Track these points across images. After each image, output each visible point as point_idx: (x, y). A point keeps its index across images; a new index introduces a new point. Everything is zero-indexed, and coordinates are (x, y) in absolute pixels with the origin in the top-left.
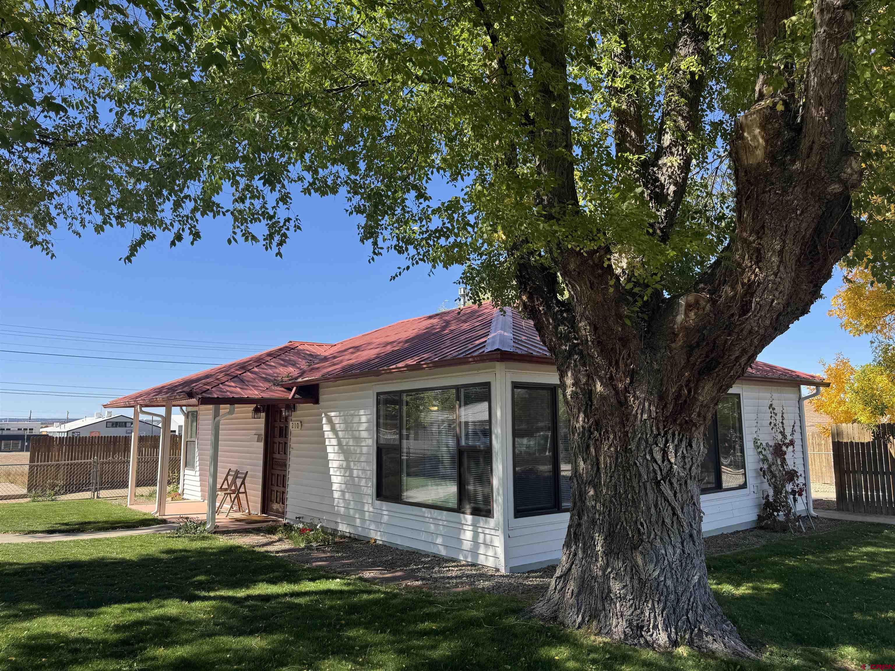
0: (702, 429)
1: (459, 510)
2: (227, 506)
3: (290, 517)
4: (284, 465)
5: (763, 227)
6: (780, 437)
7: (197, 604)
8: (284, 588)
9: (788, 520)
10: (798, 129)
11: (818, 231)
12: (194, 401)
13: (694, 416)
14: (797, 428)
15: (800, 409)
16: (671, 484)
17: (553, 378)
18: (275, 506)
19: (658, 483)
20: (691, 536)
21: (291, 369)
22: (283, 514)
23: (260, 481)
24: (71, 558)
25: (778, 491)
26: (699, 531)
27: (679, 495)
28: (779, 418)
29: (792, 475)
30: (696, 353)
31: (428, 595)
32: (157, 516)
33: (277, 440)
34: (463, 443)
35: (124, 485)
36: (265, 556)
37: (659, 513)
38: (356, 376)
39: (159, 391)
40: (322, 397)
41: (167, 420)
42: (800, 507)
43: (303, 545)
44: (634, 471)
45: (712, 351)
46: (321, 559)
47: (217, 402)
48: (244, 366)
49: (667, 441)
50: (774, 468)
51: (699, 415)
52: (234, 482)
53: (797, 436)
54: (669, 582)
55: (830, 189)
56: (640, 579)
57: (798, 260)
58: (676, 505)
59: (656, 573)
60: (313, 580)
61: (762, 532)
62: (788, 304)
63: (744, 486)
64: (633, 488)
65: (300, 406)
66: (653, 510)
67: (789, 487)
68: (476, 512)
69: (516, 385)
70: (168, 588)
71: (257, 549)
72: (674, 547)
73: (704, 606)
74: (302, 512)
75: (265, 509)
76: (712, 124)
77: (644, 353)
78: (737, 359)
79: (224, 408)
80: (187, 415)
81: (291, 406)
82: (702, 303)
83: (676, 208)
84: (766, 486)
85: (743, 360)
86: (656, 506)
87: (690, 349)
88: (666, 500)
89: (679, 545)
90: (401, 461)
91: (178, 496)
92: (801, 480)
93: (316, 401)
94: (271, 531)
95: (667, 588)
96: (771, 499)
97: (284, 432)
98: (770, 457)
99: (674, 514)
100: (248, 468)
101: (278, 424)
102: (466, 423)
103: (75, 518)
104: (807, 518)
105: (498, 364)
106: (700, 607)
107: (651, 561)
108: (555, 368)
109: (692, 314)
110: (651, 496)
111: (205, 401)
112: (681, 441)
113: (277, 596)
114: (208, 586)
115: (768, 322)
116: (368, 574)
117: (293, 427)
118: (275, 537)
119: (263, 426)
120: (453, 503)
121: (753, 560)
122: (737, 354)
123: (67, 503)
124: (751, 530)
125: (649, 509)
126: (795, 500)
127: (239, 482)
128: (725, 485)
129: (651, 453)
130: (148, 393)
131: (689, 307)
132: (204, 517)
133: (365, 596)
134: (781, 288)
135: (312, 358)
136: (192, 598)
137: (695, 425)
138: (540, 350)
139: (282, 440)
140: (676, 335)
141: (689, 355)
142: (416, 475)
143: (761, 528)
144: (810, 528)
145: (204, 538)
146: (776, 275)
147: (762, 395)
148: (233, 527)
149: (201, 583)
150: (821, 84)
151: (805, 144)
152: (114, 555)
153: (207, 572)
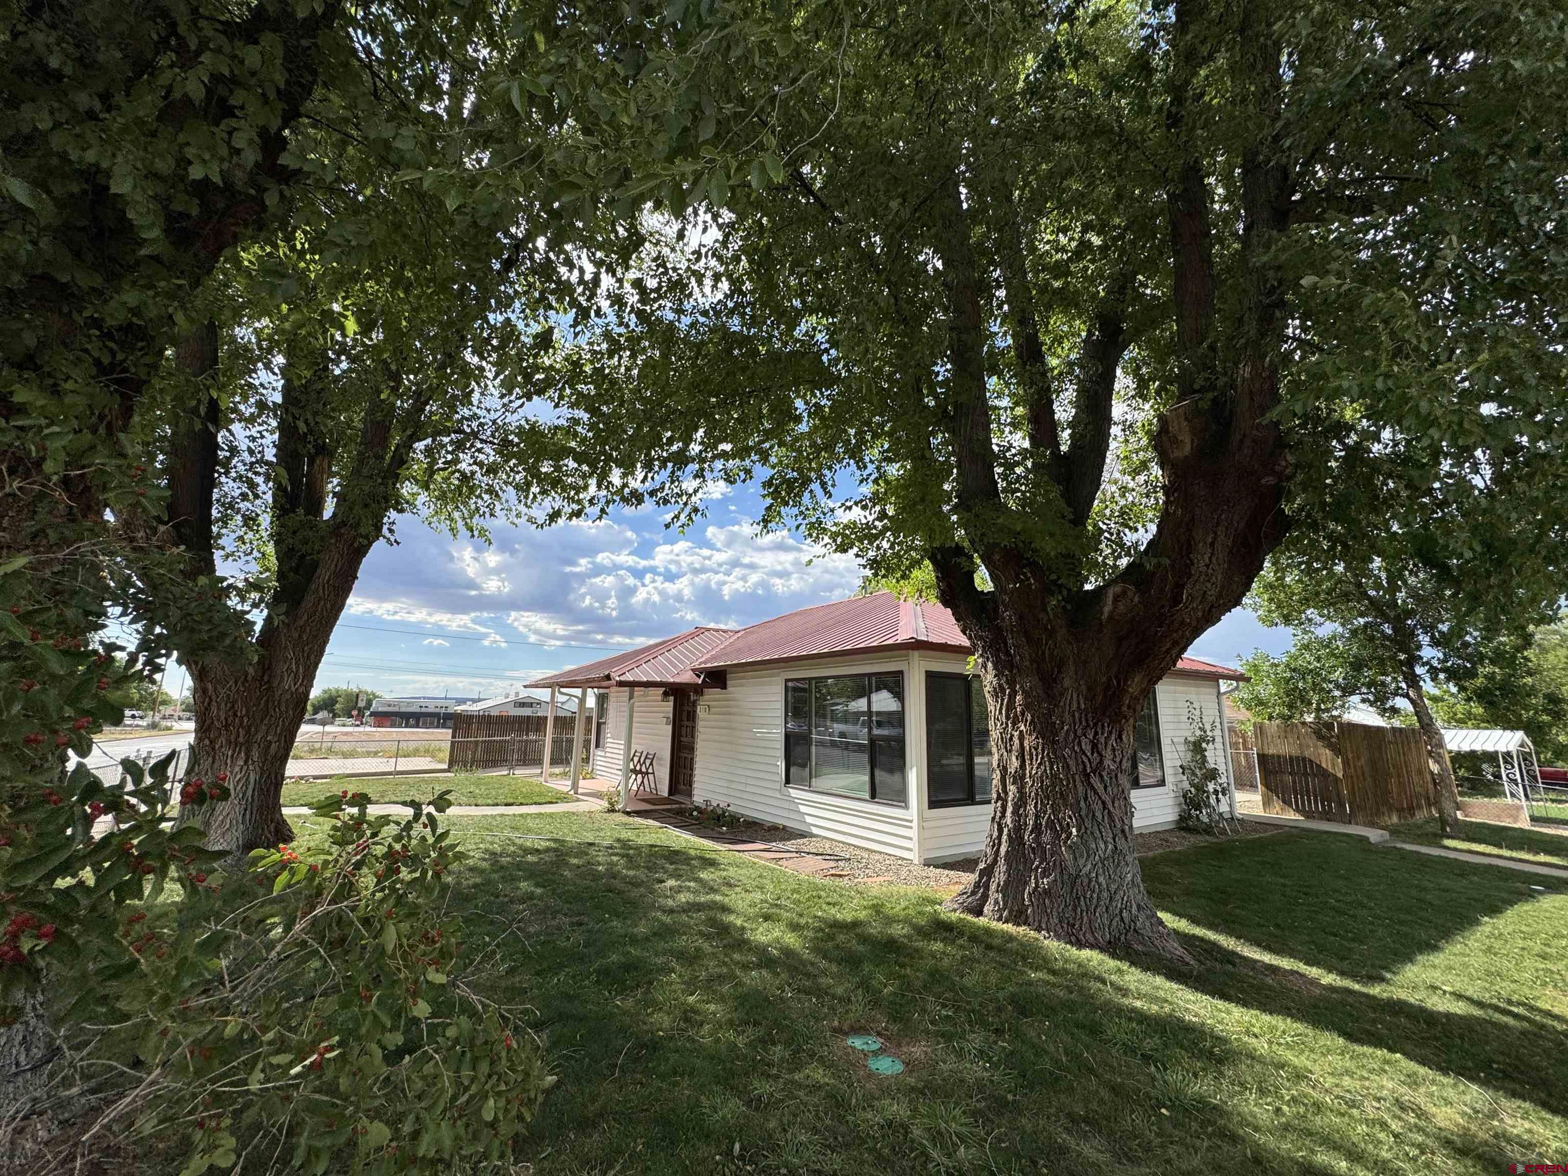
1: (872, 799)
3: (697, 799)
4: (691, 749)
6: (1198, 733)
9: (1211, 821)
10: (1227, 422)
11: (1250, 524)
12: (610, 683)
14: (1217, 724)
15: (1219, 704)
16: (1101, 776)
18: (683, 789)
19: (1087, 776)
20: (1123, 831)
21: (698, 654)
22: (690, 796)
23: (668, 763)
25: (1198, 790)
26: (1131, 827)
27: (1109, 789)
28: (1197, 712)
30: (1126, 644)
32: (572, 793)
33: (686, 723)
34: (875, 732)
35: (538, 762)
37: (1088, 806)
39: (575, 673)
40: (730, 684)
41: (582, 700)
42: (1223, 808)
45: (1142, 643)
47: (633, 685)
49: (1096, 733)
50: (1194, 765)
51: (1129, 707)
52: (643, 763)
53: (1217, 734)
55: (1264, 482)
56: (1070, 874)
58: (1108, 800)
59: (1087, 869)
61: (1184, 833)
63: (1162, 783)
64: (1061, 781)
65: (708, 691)
66: (1082, 804)
67: (1211, 787)
68: (888, 802)
69: (930, 675)
72: (1105, 843)
74: (709, 795)
75: (672, 790)
79: (638, 692)
80: (598, 697)
81: (698, 690)
82: (1130, 595)
84: (1186, 784)
86: (1086, 799)
87: (1119, 640)
88: (1096, 793)
89: (1110, 840)
90: (810, 746)
91: (592, 776)
92: (1223, 780)
93: (724, 687)
95: (1100, 885)
97: (692, 716)
98: (1189, 754)
99: (1105, 808)
100: (656, 750)
101: (686, 708)
102: (878, 712)
104: (1230, 820)
105: (912, 652)
106: (1134, 907)
107: (1081, 856)
109: (1119, 606)
110: (1080, 789)
111: (621, 684)
112: (1110, 733)
117: (701, 712)
119: (671, 709)
120: (864, 792)
126: (1218, 800)
127: (648, 762)
128: (1142, 782)
129: (1080, 745)
130: (566, 675)
131: (1116, 598)
134: (1214, 579)
137: (1125, 717)
139: (690, 724)
140: (1104, 626)
141: (1118, 646)
143: (1183, 828)
144: (1235, 831)
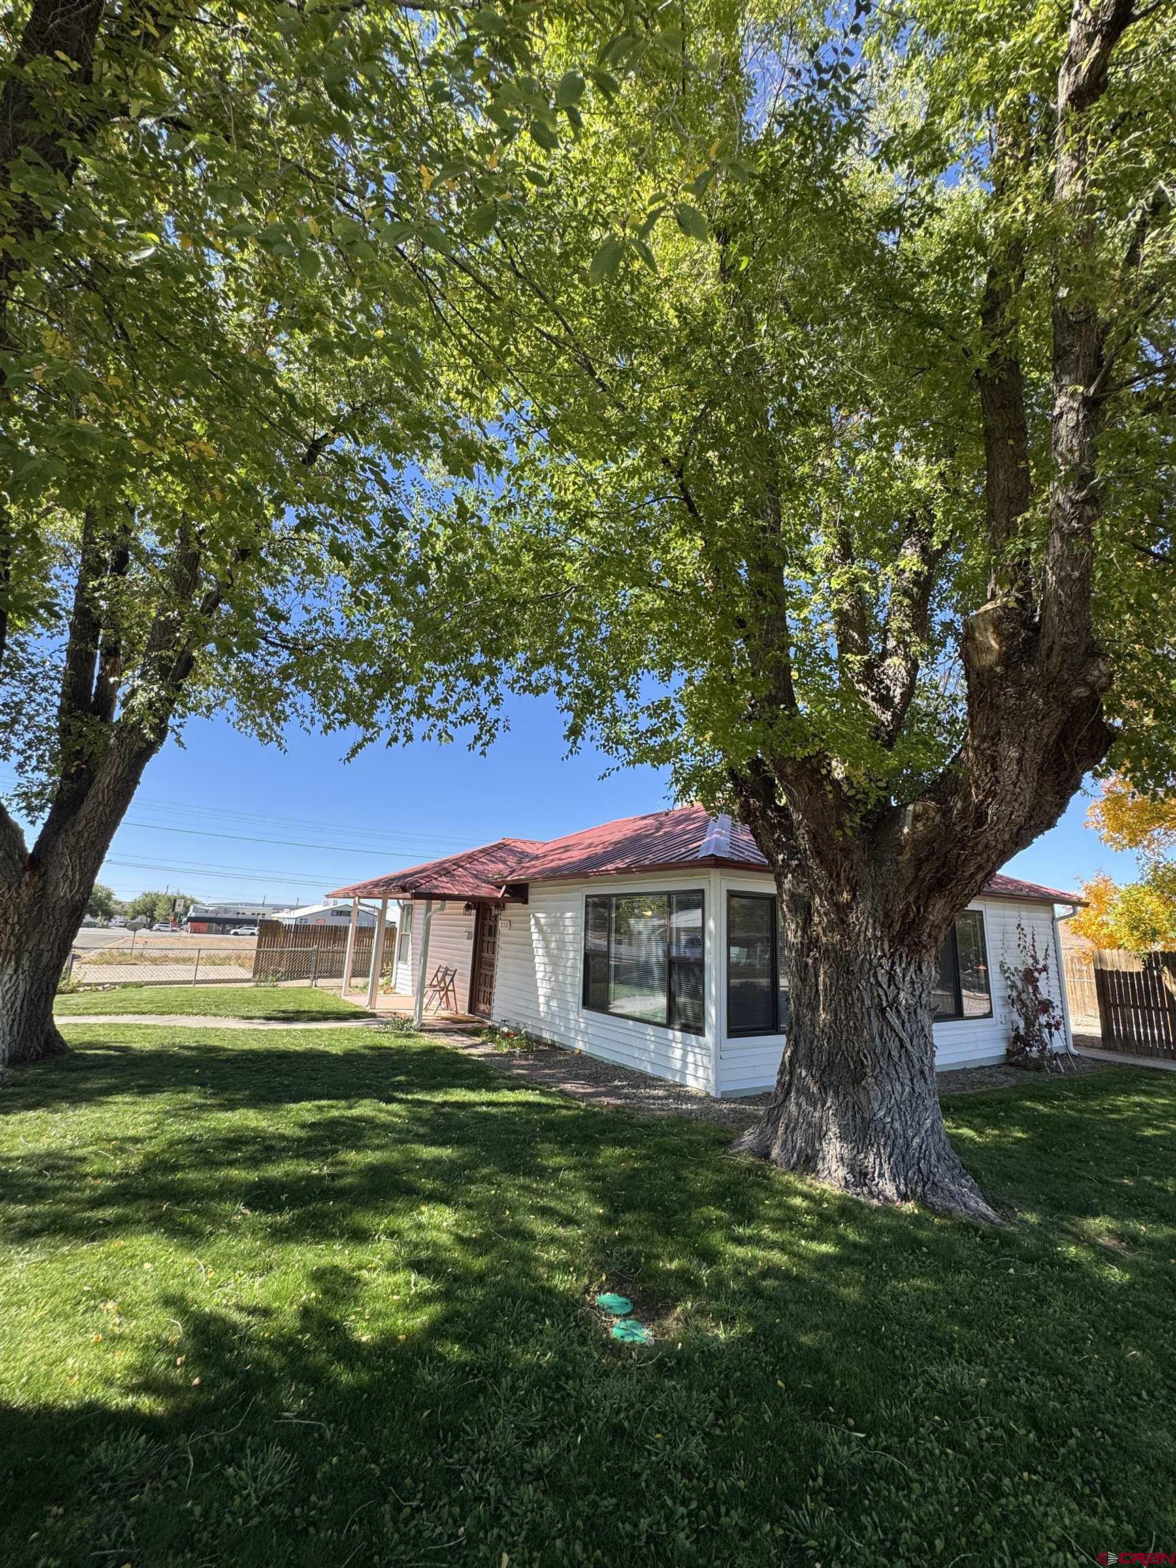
0: (933, 952)
1: (668, 1025)
2: (435, 1003)
3: (495, 1020)
4: (492, 965)
5: (999, 733)
6: (1031, 961)
7: (394, 1107)
8: (485, 1096)
9: (1042, 1057)
10: (1036, 629)
11: (1063, 737)
12: (408, 895)
13: (925, 937)
14: (1051, 952)
15: (1054, 930)
17: (769, 887)
18: (482, 1007)
19: (883, 1011)
21: (501, 866)
22: (488, 1016)
23: (469, 980)
24: (282, 1047)
25: (1029, 1023)
26: (932, 1066)
27: (907, 1025)
28: (1029, 939)
29: (1046, 1006)
30: (926, 868)
31: (630, 1117)
32: (368, 1009)
33: (487, 938)
34: (674, 953)
35: (339, 975)
36: (466, 1059)
37: (884, 1044)
38: (564, 877)
39: (376, 884)
40: (530, 897)
41: (383, 912)
42: (1057, 1043)
43: (506, 1050)
44: (856, 994)
45: (943, 866)
46: (522, 1067)
47: (430, 897)
48: (457, 863)
49: (893, 964)
50: (1024, 996)
51: (930, 936)
52: (443, 979)
53: (1051, 962)
54: (897, 1125)
55: (1074, 693)
56: (863, 1118)
57: (1040, 770)
58: (904, 1035)
59: (882, 1113)
60: (512, 1089)
61: (1012, 1070)
62: (1031, 817)
63: (989, 1015)
64: (856, 1015)
65: (509, 905)
66: (878, 1041)
67: (1043, 1019)
68: (685, 1029)
69: (732, 895)
70: (368, 1086)
71: (460, 1051)
72: (902, 1085)
73: (939, 1155)
74: (509, 1016)
75: (472, 1010)
76: (943, 624)
77: (867, 865)
78: (972, 876)
79: (436, 904)
80: (403, 909)
81: (500, 904)
82: (932, 814)
83: (903, 711)
84: (1015, 1016)
85: (979, 877)
86: (881, 1036)
87: (919, 864)
88: (893, 1029)
89: (908, 1082)
90: (608, 966)
91: (389, 990)
92: (1057, 1013)
93: (526, 902)
94: (476, 1033)
95: (895, 1131)
96: (1022, 1032)
97: (493, 931)
98: (1019, 984)
99: (902, 1046)
100: (456, 966)
101: (488, 922)
102: (678, 930)
103: (291, 1007)
104: (1065, 1056)
105: (712, 871)
106: (934, 1157)
107: (876, 1099)
108: (772, 876)
109: (920, 826)
110: (876, 1025)
111: (417, 896)
112: (909, 964)
113: (475, 1104)
114: (407, 1087)
115: (1007, 837)
116: (568, 1087)
117: (502, 927)
118: (478, 1040)
119: (473, 923)
120: (662, 1017)
121: (1000, 1103)
122: (972, 870)
123: (285, 990)
124: (999, 1066)
125: (873, 1039)
126: (1051, 1035)
127: (448, 979)
128: (966, 1012)
129: (876, 976)
130: (365, 886)
131: (917, 817)
132: (411, 1013)
133: (564, 1112)
134: (1021, 799)
135: (522, 856)
136: (390, 1100)
137: (925, 947)
138: (756, 856)
139: (491, 939)
140: (903, 847)
141: (918, 869)
142: (626, 983)
143: (1011, 1065)
144: (1070, 1069)
145: (409, 1036)
146: (1015, 785)
147: (1008, 913)
148: (439, 1025)
149: (400, 1083)
150: (1060, 582)
151: (1045, 643)
152: (322, 1048)
153: (407, 1073)
